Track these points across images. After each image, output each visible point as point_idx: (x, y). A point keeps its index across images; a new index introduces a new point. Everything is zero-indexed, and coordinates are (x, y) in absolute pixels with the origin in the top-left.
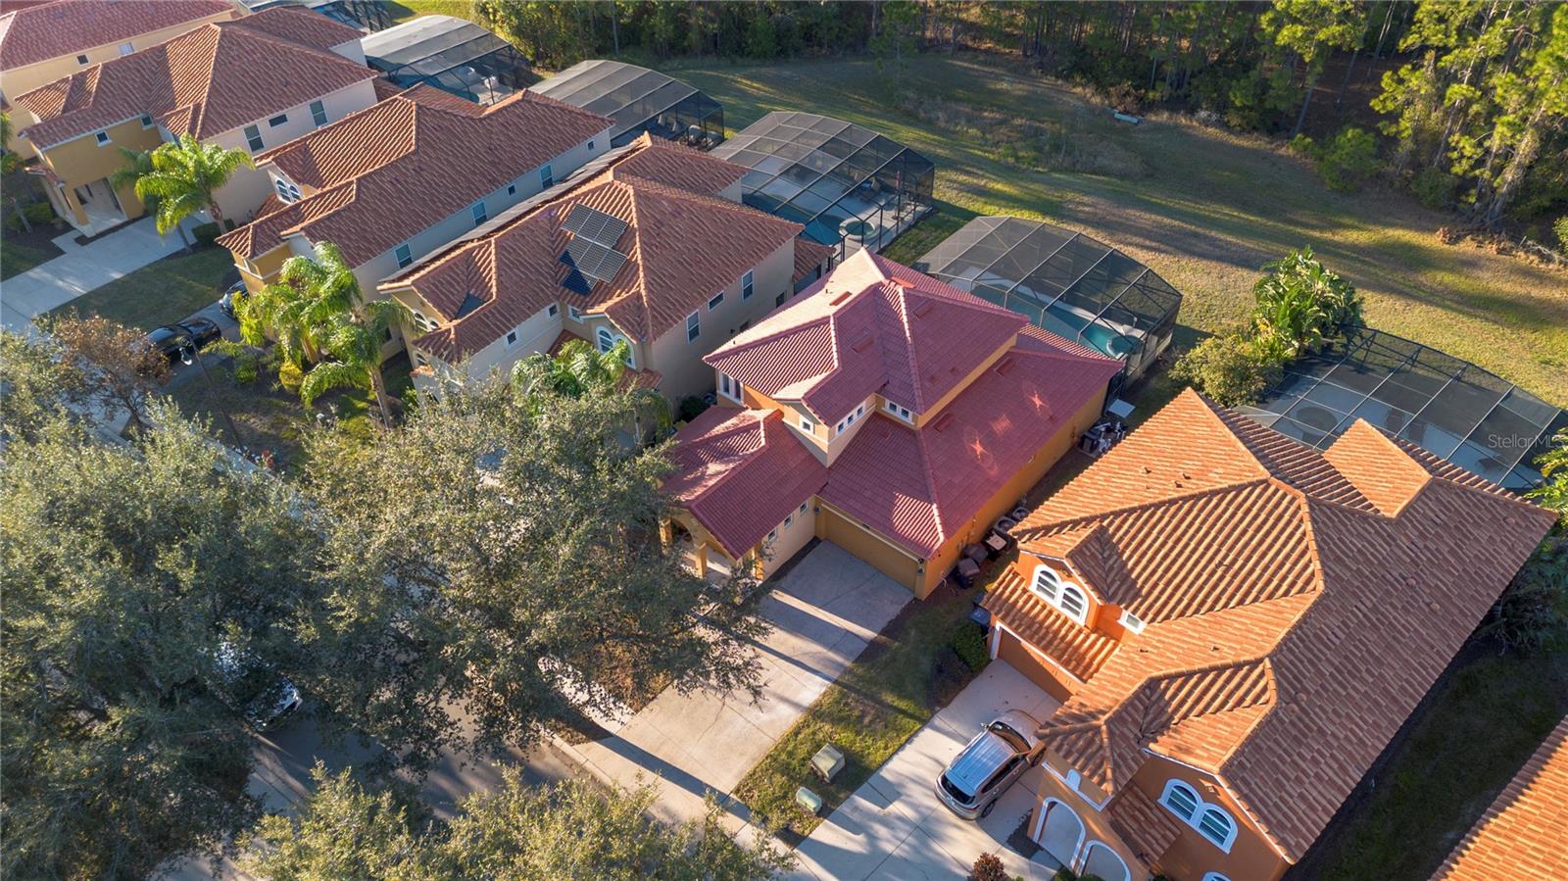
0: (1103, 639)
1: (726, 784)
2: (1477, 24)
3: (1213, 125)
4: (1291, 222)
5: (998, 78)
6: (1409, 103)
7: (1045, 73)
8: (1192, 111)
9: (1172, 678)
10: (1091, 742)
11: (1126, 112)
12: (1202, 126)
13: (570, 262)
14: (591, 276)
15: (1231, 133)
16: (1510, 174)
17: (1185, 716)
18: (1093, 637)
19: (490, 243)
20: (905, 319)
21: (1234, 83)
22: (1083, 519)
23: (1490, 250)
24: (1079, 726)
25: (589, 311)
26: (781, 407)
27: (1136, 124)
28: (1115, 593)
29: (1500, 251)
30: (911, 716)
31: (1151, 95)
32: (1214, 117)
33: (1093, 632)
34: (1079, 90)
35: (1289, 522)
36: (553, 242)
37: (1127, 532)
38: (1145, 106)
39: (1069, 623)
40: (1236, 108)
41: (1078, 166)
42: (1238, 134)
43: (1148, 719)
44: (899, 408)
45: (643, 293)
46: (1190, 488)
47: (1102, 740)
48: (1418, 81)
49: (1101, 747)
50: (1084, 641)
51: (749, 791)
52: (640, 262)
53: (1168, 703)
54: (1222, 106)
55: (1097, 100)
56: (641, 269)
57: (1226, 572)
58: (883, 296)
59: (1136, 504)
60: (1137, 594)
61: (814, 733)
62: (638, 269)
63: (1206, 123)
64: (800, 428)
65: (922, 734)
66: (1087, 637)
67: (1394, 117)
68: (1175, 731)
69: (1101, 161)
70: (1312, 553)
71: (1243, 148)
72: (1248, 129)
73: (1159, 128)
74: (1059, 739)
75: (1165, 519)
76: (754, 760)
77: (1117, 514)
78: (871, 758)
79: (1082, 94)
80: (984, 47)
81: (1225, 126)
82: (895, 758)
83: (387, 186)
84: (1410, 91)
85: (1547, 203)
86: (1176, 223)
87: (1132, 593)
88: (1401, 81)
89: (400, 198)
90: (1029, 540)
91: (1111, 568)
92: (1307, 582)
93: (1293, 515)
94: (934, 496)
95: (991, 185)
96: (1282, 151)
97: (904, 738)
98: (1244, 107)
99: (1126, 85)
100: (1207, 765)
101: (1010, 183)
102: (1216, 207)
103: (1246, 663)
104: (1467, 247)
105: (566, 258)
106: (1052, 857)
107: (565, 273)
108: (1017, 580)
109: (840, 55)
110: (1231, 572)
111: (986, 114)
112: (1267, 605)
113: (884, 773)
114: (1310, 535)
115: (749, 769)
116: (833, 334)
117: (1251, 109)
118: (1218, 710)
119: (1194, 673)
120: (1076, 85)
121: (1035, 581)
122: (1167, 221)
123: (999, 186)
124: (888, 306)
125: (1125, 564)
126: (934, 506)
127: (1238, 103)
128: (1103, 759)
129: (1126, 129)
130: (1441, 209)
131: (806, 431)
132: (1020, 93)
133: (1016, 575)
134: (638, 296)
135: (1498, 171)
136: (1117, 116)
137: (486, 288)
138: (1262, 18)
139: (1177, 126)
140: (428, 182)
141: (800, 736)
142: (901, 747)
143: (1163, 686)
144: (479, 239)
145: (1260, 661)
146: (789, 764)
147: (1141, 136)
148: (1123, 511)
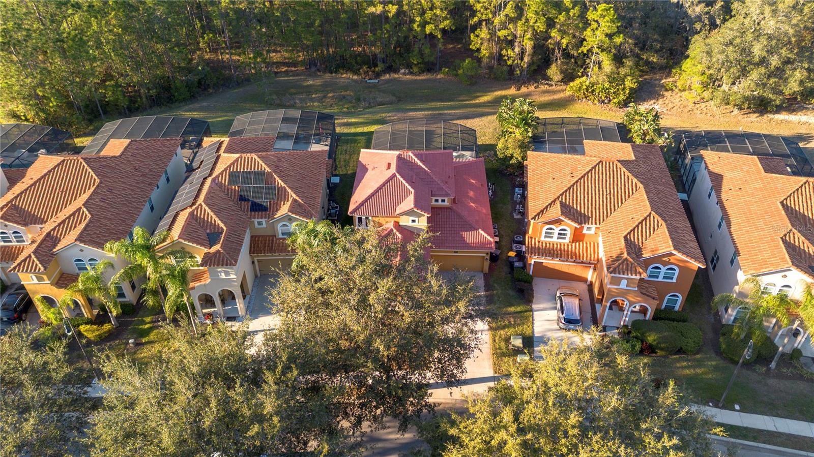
0: (577, 244)
1: (490, 373)
2: (500, 8)
3: (408, 74)
4: (461, 101)
5: (305, 80)
6: (482, 44)
7: (325, 72)
8: (396, 71)
9: (629, 233)
10: (627, 265)
11: (370, 79)
12: (402, 75)
13: (247, 200)
14: (263, 201)
15: (416, 76)
16: (526, 59)
17: (642, 243)
18: (574, 244)
19: (200, 205)
20: (421, 164)
21: (410, 54)
22: (552, 202)
23: (532, 88)
24: (620, 262)
25: (275, 217)
26: (396, 219)
27: (378, 83)
28: (581, 221)
29: (535, 88)
30: (526, 311)
31: (377, 69)
32: (407, 71)
33: (573, 243)
34: (345, 75)
35: (617, 171)
36: (228, 194)
37: (569, 199)
38: (378, 75)
39: (562, 244)
40: (415, 65)
41: (372, 105)
42: (419, 75)
43: (633, 249)
44: (440, 201)
45: (297, 198)
46: (577, 175)
47: (630, 262)
48: (484, 33)
49: (632, 264)
50: (572, 248)
51: (499, 370)
52: (283, 185)
53: (634, 241)
54: (409, 66)
55: (355, 77)
56: (287, 188)
57: (610, 196)
58: (404, 159)
59: (566, 188)
60: (589, 218)
61: (500, 337)
62: (285, 189)
63: (404, 74)
64: (410, 224)
65: (534, 315)
66: (572, 246)
67: (478, 50)
68: (645, 248)
69: (379, 100)
70: (631, 177)
71: (422, 80)
72: (422, 72)
73: (388, 81)
74: (617, 269)
75: (579, 188)
76: (489, 359)
77: (562, 195)
78: (527, 333)
79: (346, 77)
80: (283, 70)
81: (411, 73)
82: (534, 328)
83: (101, 204)
84: (482, 39)
85: (536, 68)
86: (430, 112)
87: (586, 218)
88: (477, 36)
89: (112, 207)
90: (538, 218)
91: (573, 213)
92: (636, 187)
93: (617, 168)
94: (477, 227)
95: (350, 120)
96: (439, 77)
97: (531, 319)
98: (418, 63)
99: (365, 68)
100: (668, 249)
101: (355, 118)
102: (433, 104)
103: (647, 216)
104: (524, 90)
105: (242, 198)
106: (611, 327)
107: (246, 206)
108: (533, 240)
109: (221, 90)
110: (612, 195)
111: (313, 96)
112: (630, 200)
113: (536, 335)
114: (627, 172)
115: (491, 362)
116: (401, 179)
117: (420, 63)
118: (650, 235)
119: (635, 228)
120: (342, 74)
121: (543, 234)
122: (427, 113)
123: (353, 120)
124: (410, 162)
125: (577, 210)
126: (480, 231)
127: (415, 62)
128: (635, 267)
129: (374, 86)
130: (507, 80)
131: (414, 224)
132: (319, 84)
133: (531, 238)
134: (295, 201)
135: (522, 59)
136: (368, 81)
137: (215, 226)
138: (414, 25)
139: (395, 79)
140: (119, 195)
141: (497, 341)
142: (533, 324)
143: (628, 237)
144: (191, 206)
145: (650, 213)
146: (503, 352)
147: (383, 86)
148: (563, 193)
